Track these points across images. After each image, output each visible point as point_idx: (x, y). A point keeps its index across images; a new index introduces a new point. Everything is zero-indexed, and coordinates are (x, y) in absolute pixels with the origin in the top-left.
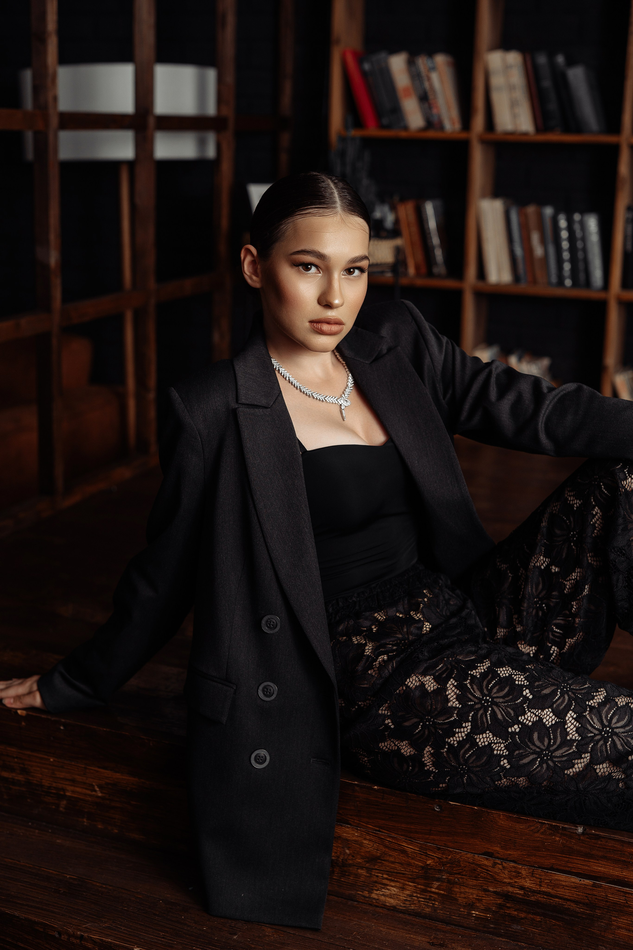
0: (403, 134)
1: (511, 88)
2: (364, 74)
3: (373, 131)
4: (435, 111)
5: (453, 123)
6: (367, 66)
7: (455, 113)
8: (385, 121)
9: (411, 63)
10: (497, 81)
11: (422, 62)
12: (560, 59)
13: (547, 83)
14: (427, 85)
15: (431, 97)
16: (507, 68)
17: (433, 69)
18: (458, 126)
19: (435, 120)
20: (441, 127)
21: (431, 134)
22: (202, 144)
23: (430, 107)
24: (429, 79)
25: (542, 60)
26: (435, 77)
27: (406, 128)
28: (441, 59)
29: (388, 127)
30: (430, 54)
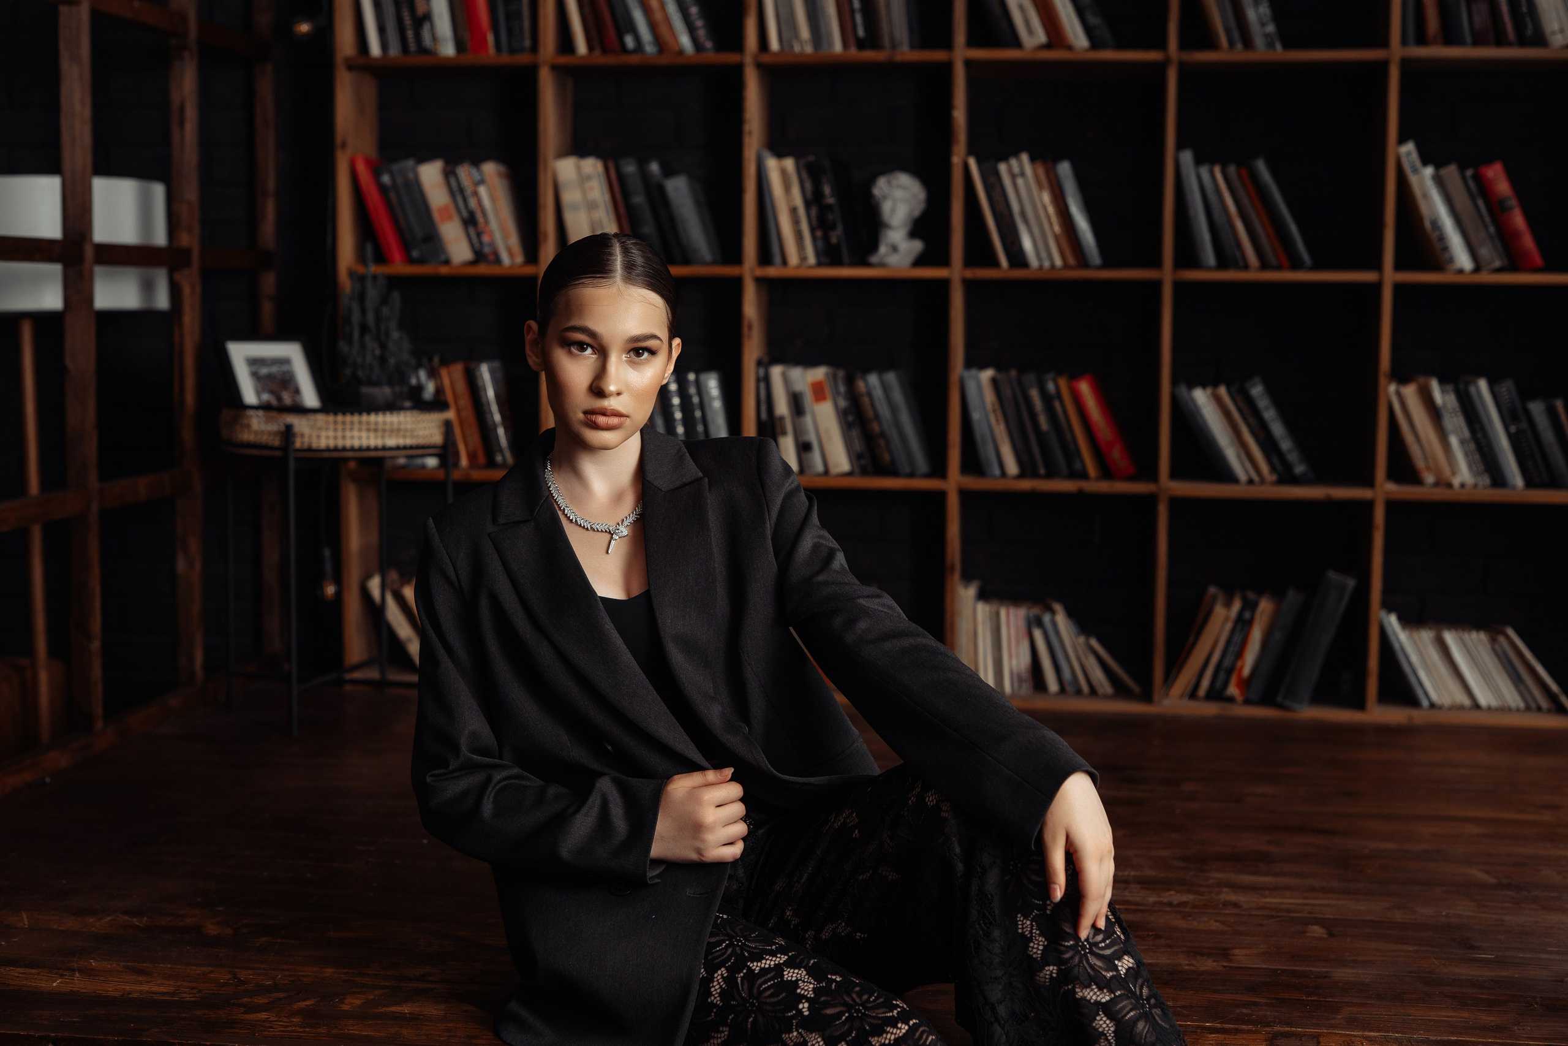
0: (444, 270)
1: (592, 206)
2: (383, 189)
3: (399, 267)
4: (485, 239)
5: (511, 255)
6: (386, 179)
7: (514, 240)
8: (415, 254)
9: (449, 174)
10: (570, 196)
11: (465, 173)
12: (654, 167)
13: (638, 199)
14: (473, 203)
15: (480, 219)
16: (583, 179)
17: (482, 182)
18: (519, 259)
19: (487, 250)
20: (498, 260)
21: (482, 269)
22: (148, 287)
23: (479, 235)
24: (476, 194)
25: (630, 168)
26: (482, 190)
27: (447, 262)
28: (490, 168)
29: (421, 261)
30: (476, 162)
